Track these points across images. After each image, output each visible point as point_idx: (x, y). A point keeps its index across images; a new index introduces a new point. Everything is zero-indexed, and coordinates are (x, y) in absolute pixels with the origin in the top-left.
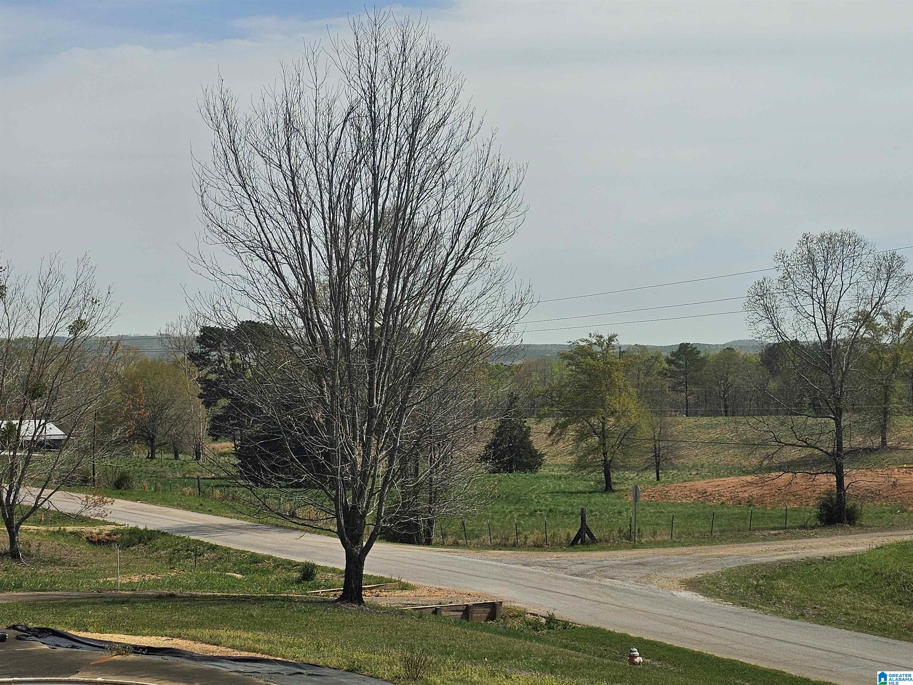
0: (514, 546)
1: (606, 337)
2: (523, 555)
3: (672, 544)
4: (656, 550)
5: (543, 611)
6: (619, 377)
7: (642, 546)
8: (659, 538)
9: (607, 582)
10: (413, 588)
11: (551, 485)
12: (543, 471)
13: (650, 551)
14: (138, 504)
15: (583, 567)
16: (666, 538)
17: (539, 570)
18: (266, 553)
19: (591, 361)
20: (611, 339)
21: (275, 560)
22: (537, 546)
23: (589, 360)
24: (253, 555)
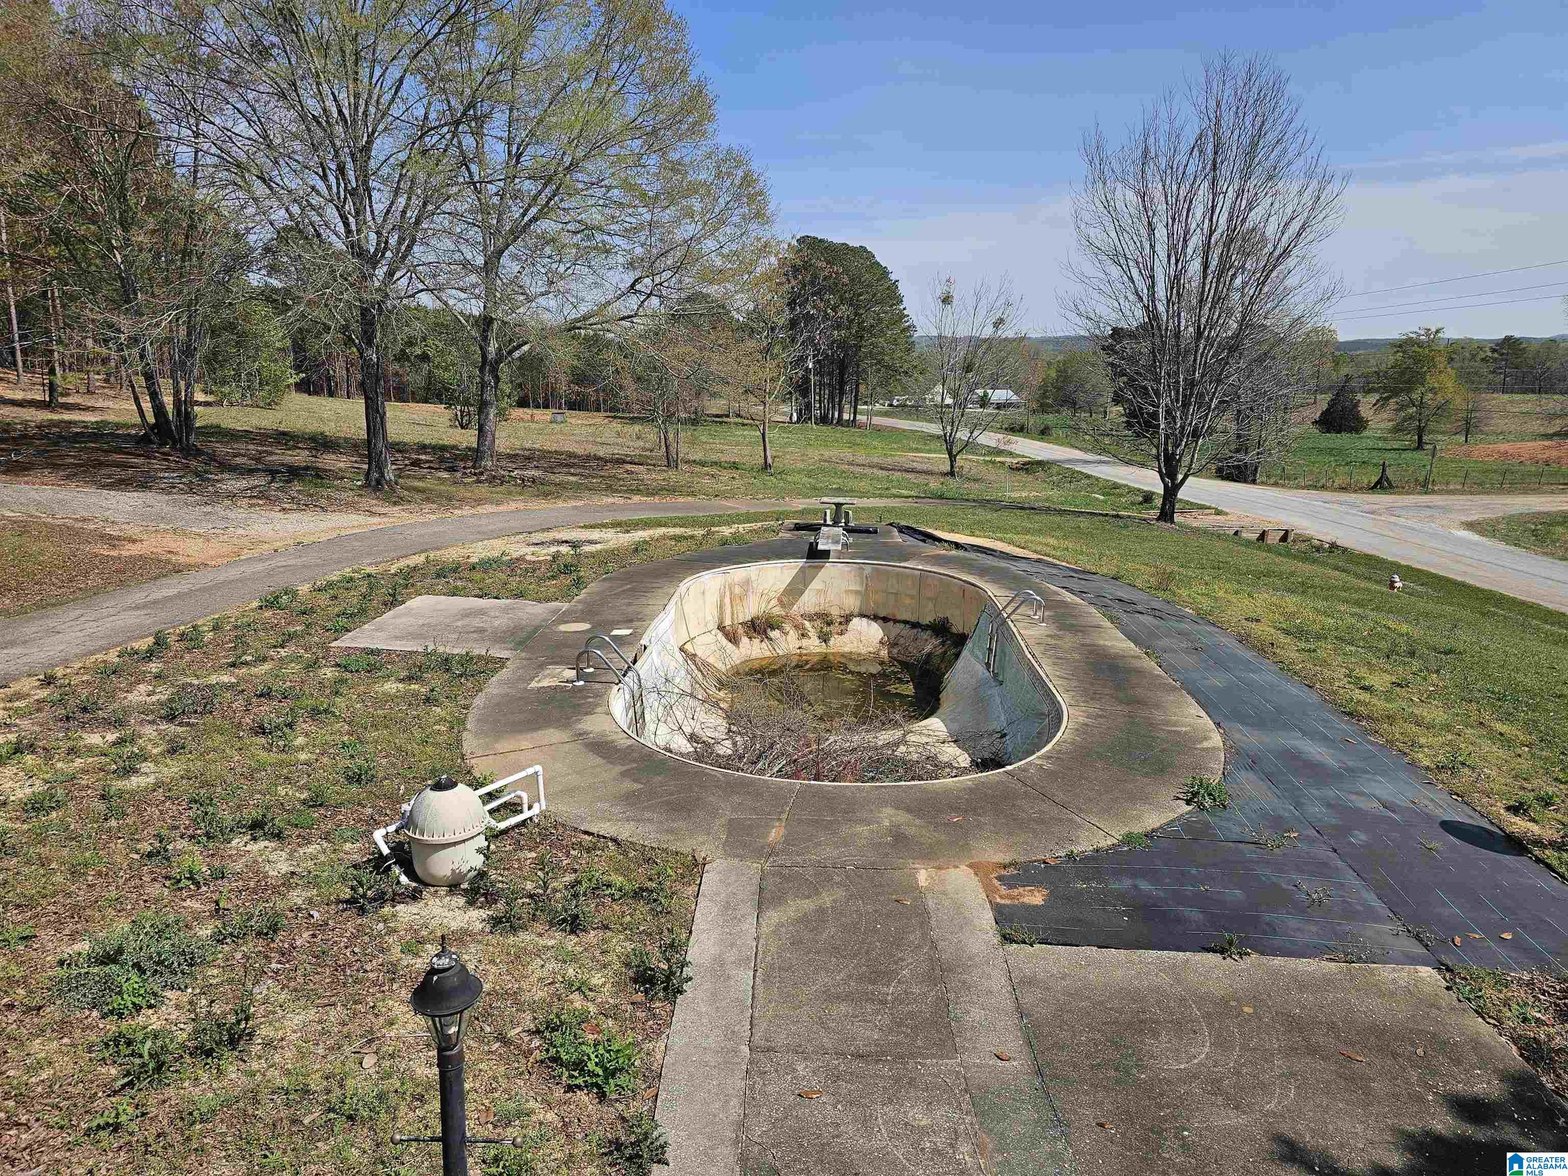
0: (1323, 487)
1: (1434, 330)
2: (1327, 495)
3: (1462, 492)
4: (1446, 497)
5: (1328, 538)
6: (1441, 361)
7: (1433, 492)
8: (1452, 487)
9: (1393, 519)
10: (1226, 514)
11: (1371, 444)
12: (1366, 433)
13: (1439, 497)
14: (1051, 445)
15: (1376, 507)
16: (1459, 487)
17: (1336, 506)
18: (1124, 482)
19: (1418, 349)
20: (1437, 331)
21: (1129, 487)
22: (1343, 489)
23: (1416, 348)
24: (1115, 483)
